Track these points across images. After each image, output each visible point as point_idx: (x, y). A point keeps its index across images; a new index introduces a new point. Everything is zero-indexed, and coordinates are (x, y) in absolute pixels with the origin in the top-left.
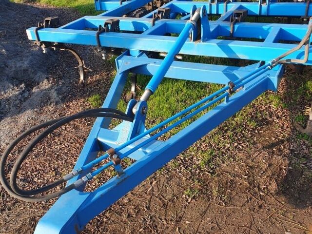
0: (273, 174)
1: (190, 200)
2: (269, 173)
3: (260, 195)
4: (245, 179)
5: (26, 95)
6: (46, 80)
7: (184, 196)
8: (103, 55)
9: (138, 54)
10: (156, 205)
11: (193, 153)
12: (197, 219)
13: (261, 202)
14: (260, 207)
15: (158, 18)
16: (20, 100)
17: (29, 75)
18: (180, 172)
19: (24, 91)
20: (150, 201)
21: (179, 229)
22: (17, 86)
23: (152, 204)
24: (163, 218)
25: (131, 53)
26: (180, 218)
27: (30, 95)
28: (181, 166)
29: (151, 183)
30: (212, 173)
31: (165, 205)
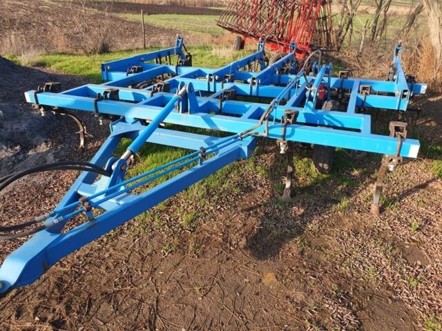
0: (245, 233)
1: (166, 254)
2: (242, 231)
3: (230, 250)
4: (220, 236)
5: (21, 157)
6: (44, 144)
7: (162, 251)
8: (101, 121)
9: (133, 121)
10: (135, 259)
11: (179, 214)
12: (170, 271)
13: (229, 255)
14: (228, 259)
15: (157, 91)
16: (14, 162)
17: (26, 138)
18: (163, 231)
19: (18, 154)
20: (129, 256)
21: (152, 278)
22: (11, 148)
23: (131, 258)
24: (139, 270)
25: (126, 120)
26: (155, 269)
27: (25, 158)
28: (166, 226)
29: (134, 240)
30: (192, 232)
31: (143, 259)
